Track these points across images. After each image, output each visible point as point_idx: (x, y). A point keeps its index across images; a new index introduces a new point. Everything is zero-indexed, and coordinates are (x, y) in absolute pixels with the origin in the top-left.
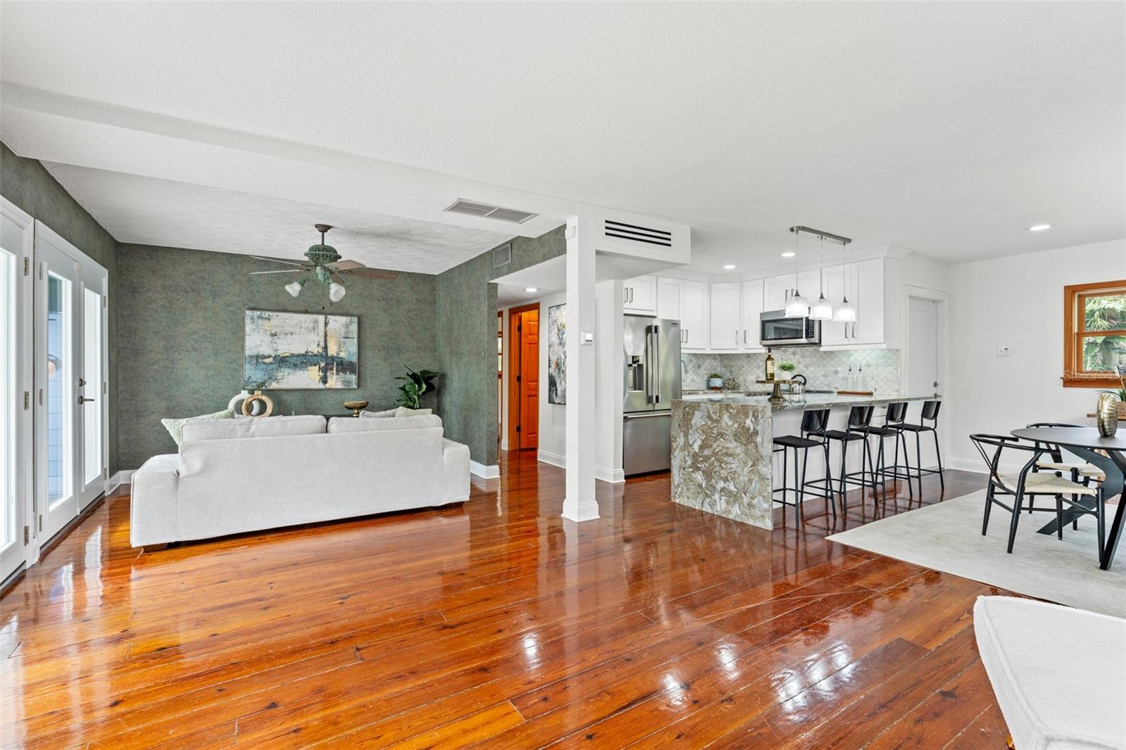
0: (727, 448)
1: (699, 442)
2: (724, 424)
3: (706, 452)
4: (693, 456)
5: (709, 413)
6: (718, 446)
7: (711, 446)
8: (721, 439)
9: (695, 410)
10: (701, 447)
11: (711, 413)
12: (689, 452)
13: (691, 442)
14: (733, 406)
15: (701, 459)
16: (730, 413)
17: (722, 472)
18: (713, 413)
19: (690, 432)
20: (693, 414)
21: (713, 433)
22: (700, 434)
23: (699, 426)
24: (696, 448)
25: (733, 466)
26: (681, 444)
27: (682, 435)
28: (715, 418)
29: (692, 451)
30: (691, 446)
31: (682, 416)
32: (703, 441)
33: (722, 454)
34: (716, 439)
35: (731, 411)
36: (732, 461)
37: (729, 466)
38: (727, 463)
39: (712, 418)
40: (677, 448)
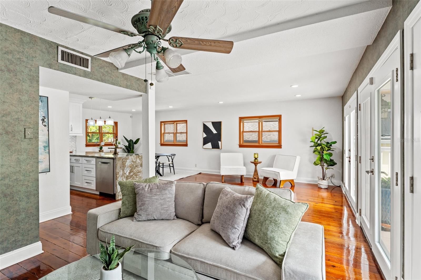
0: (139, 170)
1: (129, 171)
2: (137, 162)
3: (131, 174)
4: (126, 177)
5: (132, 160)
6: (135, 170)
7: (133, 171)
8: (137, 168)
9: (127, 160)
10: (130, 173)
11: (133, 159)
12: (124, 176)
13: (125, 172)
14: (140, 156)
15: (129, 177)
16: (140, 158)
17: (137, 179)
18: (134, 159)
19: (125, 168)
20: (126, 161)
21: (134, 166)
22: (129, 168)
23: (129, 165)
24: (127, 174)
25: (140, 175)
26: (121, 174)
27: (121, 170)
28: (134, 161)
29: (126, 176)
30: (125, 174)
31: (121, 163)
32: (130, 171)
33: (137, 173)
34: (135, 168)
35: (140, 157)
36: (140, 174)
37: (139, 176)
38: (138, 175)
39: (133, 161)
40: (119, 177)
